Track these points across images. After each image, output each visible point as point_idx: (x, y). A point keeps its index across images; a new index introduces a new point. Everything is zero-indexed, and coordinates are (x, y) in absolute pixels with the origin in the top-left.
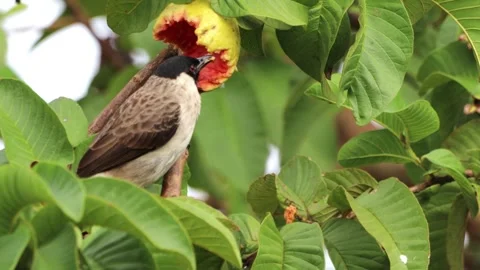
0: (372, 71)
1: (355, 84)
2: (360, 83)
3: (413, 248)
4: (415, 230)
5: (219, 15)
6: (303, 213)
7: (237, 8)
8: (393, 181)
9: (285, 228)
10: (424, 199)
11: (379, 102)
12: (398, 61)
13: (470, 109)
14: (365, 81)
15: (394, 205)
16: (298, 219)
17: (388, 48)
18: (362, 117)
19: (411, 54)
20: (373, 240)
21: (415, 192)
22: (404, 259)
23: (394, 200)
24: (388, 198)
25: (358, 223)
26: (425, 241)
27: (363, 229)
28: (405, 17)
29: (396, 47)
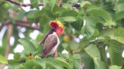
0: (89, 29)
1: (86, 32)
2: (87, 31)
3: (97, 56)
4: (97, 53)
5: (60, 22)
6: (76, 52)
7: (63, 20)
8: (92, 45)
9: (73, 55)
10: (98, 47)
11: (91, 34)
12: (93, 27)
13: (104, 28)
14: (88, 31)
15: (93, 49)
16: (75, 53)
17: (91, 25)
18: (88, 37)
19: (96, 25)
20: (89, 56)
21: (96, 46)
22: (96, 58)
23: (93, 48)
24: (91, 48)
25: (86, 53)
26: (99, 55)
27: (87, 54)
28: (94, 19)
29: (93, 24)
